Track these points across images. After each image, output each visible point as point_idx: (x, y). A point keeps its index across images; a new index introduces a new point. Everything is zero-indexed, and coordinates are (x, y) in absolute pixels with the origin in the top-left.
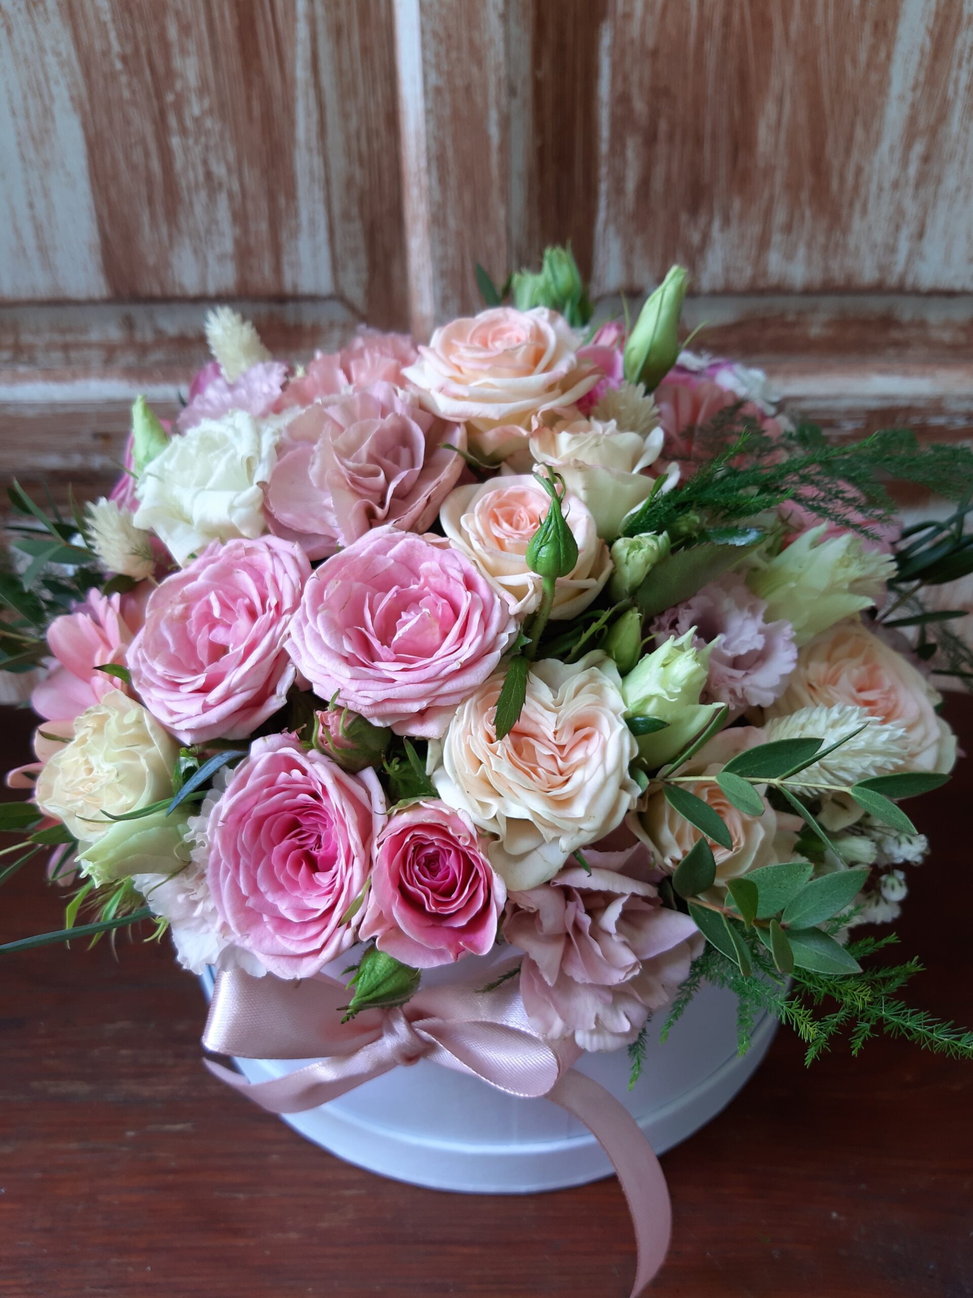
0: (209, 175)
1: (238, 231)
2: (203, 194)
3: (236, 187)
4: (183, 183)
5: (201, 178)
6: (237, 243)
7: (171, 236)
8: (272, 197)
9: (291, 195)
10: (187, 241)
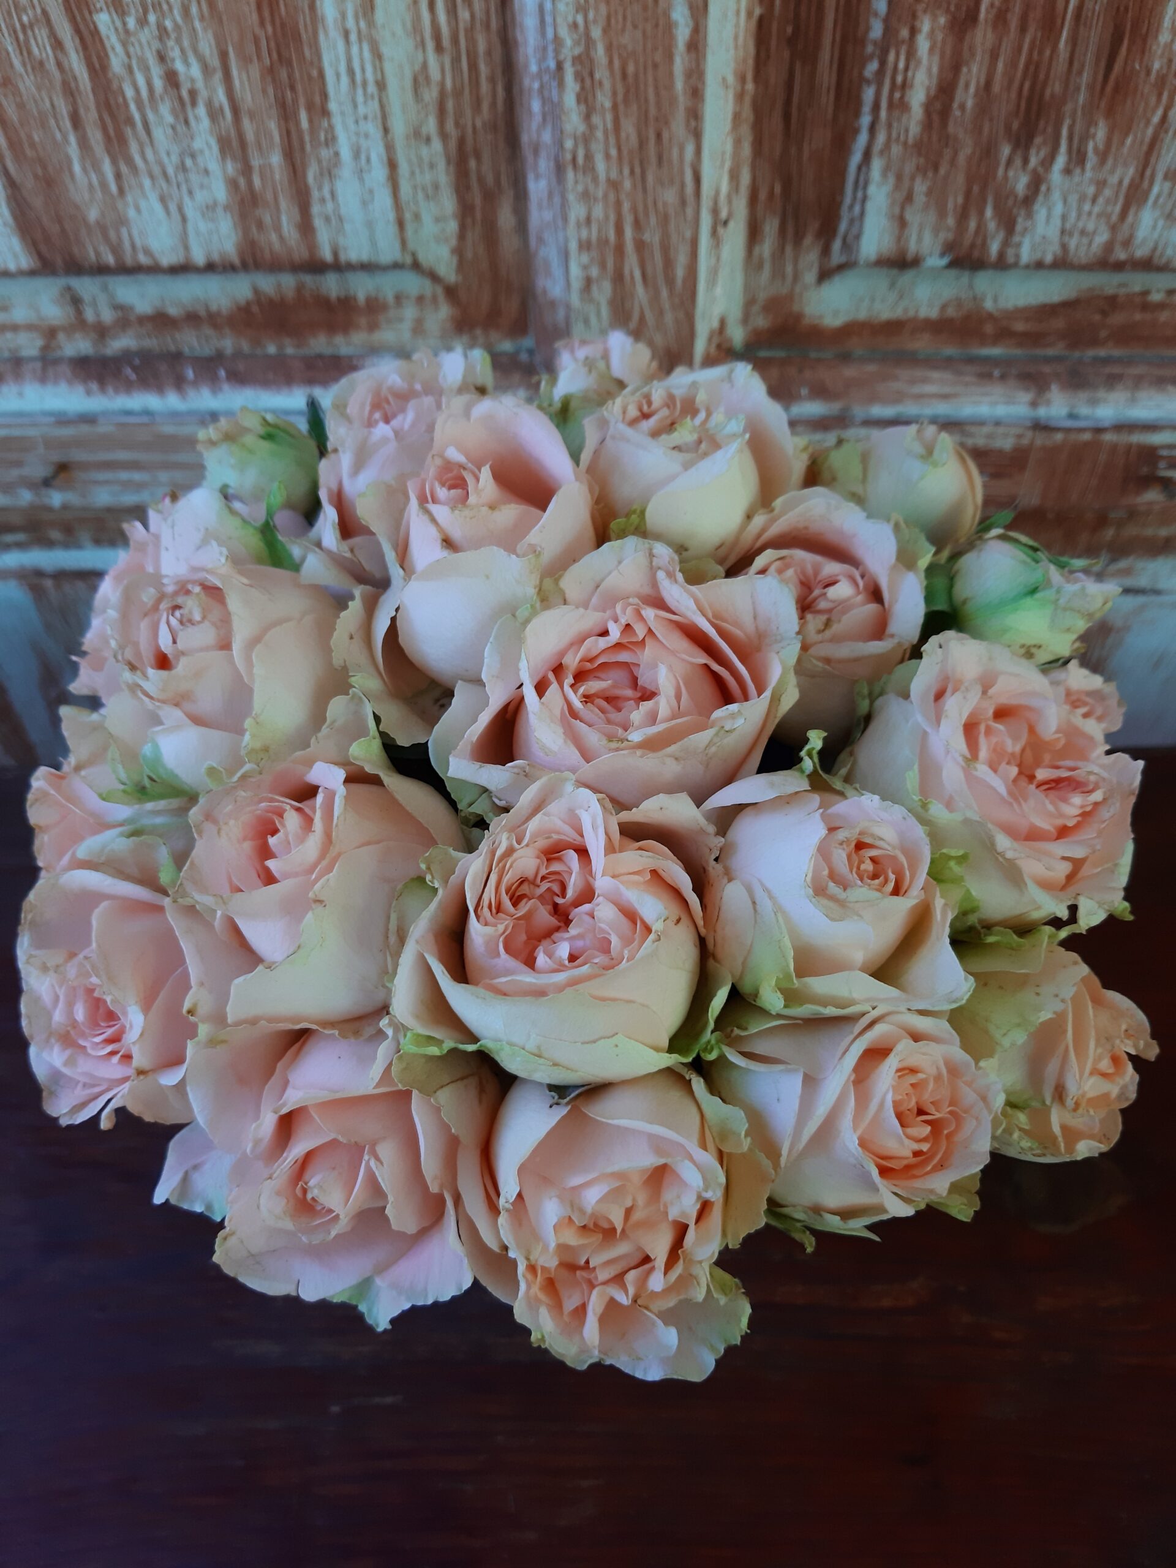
0: (172, 79)
1: (231, 168)
2: (165, 109)
3: (221, 97)
4: (129, 93)
5: (158, 84)
6: (232, 184)
7: (118, 176)
8: (287, 114)
9: (320, 110)
10: (147, 183)
